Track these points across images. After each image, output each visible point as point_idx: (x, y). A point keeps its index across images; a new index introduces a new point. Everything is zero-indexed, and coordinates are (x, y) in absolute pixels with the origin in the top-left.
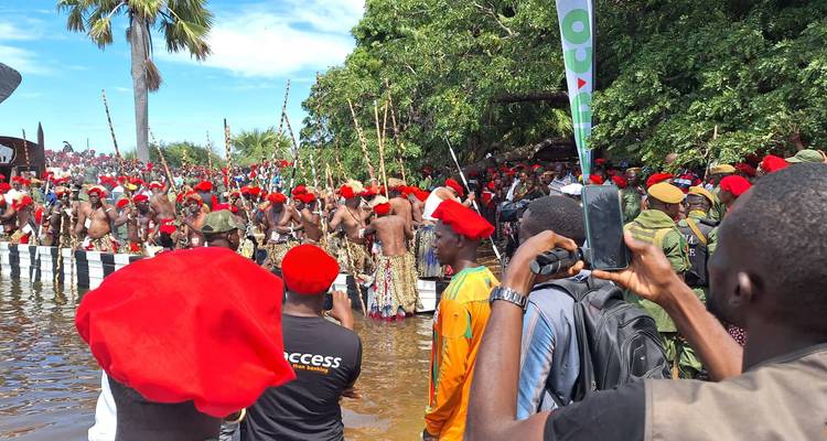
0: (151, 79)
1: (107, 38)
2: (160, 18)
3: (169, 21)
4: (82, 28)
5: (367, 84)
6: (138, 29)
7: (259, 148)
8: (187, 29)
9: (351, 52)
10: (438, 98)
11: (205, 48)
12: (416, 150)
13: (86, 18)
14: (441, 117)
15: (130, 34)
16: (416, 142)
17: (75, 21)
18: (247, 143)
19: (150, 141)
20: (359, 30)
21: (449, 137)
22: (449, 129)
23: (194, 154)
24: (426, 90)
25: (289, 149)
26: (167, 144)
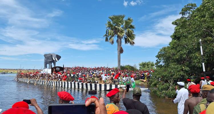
0: (121, 51)
1: (113, 42)
2: (124, 37)
3: (126, 37)
4: (108, 41)
5: (173, 51)
6: (119, 40)
7: (146, 66)
8: (130, 39)
9: (171, 41)
10: (193, 55)
11: (134, 43)
12: (187, 69)
13: (109, 38)
14: (194, 60)
15: (117, 41)
16: (187, 66)
17: (107, 40)
18: (144, 65)
19: (121, 65)
20: (173, 35)
21: (197, 65)
22: (197, 63)
23: (131, 68)
24: (190, 52)
25: (154, 67)
26: (124, 65)
